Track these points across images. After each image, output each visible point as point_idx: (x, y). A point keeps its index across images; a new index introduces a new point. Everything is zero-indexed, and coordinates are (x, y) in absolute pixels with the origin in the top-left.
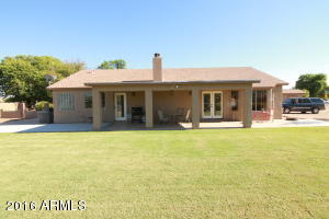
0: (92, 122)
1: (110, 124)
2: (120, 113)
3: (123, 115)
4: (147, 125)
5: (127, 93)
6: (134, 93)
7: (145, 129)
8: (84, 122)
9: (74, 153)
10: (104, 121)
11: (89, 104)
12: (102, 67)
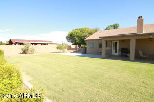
0: (101, 54)
1: (109, 56)
2: (115, 51)
3: (116, 52)
4: (131, 58)
5: (120, 41)
6: (123, 41)
7: (129, 60)
8: (98, 54)
9: (94, 66)
10: (106, 54)
11: (100, 46)
12: (107, 29)
